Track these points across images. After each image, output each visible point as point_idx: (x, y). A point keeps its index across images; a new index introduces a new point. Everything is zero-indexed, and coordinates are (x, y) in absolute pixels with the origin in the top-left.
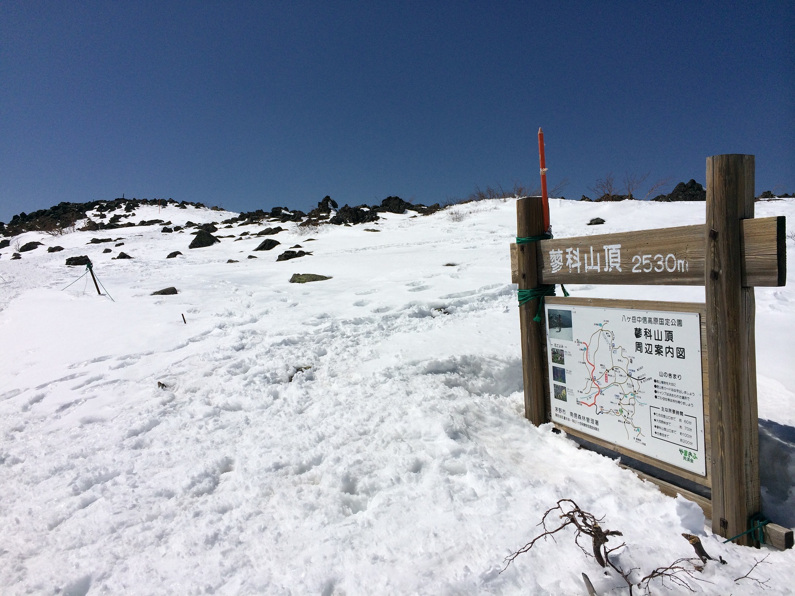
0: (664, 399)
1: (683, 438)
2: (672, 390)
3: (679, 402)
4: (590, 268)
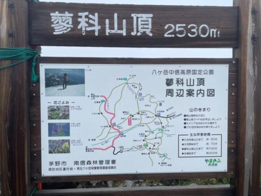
0: (193, 127)
1: (209, 151)
2: (201, 120)
3: (207, 127)
4: (113, 31)
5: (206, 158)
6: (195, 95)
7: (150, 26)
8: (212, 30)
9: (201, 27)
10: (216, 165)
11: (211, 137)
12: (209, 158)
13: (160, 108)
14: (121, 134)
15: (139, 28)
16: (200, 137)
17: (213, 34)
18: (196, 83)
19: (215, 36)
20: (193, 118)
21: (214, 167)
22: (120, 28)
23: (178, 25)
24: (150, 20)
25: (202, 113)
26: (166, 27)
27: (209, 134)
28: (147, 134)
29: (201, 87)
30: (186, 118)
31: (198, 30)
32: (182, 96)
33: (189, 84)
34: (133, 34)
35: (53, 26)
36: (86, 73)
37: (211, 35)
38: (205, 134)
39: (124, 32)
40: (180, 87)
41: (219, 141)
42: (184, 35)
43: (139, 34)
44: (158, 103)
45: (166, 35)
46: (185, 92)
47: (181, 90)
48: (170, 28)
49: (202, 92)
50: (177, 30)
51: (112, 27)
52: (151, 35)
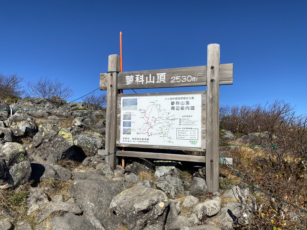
0: (184, 125)
1: (192, 137)
2: (188, 121)
3: (191, 125)
4: (149, 82)
5: (190, 140)
6: (185, 109)
7: (165, 78)
8: (193, 78)
9: (188, 77)
10: (195, 144)
11: (193, 130)
12: (192, 140)
13: (168, 116)
14: (151, 127)
15: (160, 79)
16: (187, 130)
17: (194, 80)
18: (185, 103)
19: (195, 81)
20: (184, 120)
21: (194, 145)
22: (152, 80)
23: (177, 77)
24: (165, 76)
25: (188, 118)
26: (172, 78)
27: (192, 128)
28: (162, 127)
29: (188, 105)
30: (180, 120)
31: (186, 78)
32: (179, 110)
33: (182, 104)
34: (157, 82)
35: (126, 81)
36: (138, 100)
37: (193, 80)
38: (190, 128)
39: (153, 82)
40: (178, 105)
41: (197, 132)
42: (180, 81)
43: (160, 82)
44: (168, 113)
45: (172, 82)
46: (180, 108)
47: (178, 107)
48: (173, 78)
49: (188, 108)
50: (177, 79)
51: (149, 80)
52: (165, 82)
